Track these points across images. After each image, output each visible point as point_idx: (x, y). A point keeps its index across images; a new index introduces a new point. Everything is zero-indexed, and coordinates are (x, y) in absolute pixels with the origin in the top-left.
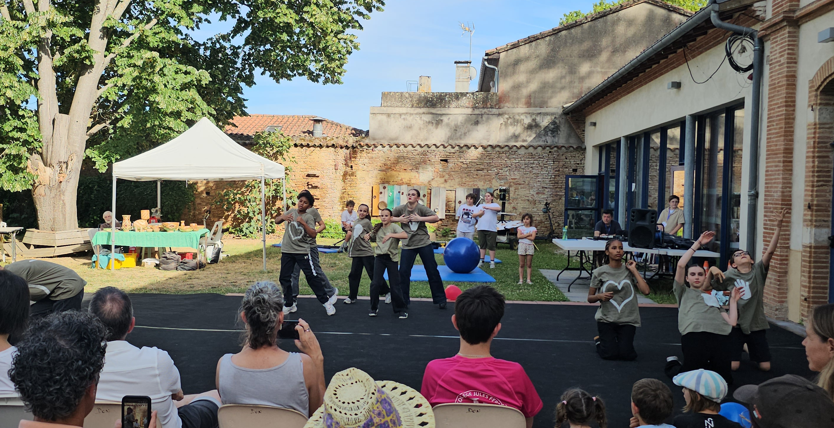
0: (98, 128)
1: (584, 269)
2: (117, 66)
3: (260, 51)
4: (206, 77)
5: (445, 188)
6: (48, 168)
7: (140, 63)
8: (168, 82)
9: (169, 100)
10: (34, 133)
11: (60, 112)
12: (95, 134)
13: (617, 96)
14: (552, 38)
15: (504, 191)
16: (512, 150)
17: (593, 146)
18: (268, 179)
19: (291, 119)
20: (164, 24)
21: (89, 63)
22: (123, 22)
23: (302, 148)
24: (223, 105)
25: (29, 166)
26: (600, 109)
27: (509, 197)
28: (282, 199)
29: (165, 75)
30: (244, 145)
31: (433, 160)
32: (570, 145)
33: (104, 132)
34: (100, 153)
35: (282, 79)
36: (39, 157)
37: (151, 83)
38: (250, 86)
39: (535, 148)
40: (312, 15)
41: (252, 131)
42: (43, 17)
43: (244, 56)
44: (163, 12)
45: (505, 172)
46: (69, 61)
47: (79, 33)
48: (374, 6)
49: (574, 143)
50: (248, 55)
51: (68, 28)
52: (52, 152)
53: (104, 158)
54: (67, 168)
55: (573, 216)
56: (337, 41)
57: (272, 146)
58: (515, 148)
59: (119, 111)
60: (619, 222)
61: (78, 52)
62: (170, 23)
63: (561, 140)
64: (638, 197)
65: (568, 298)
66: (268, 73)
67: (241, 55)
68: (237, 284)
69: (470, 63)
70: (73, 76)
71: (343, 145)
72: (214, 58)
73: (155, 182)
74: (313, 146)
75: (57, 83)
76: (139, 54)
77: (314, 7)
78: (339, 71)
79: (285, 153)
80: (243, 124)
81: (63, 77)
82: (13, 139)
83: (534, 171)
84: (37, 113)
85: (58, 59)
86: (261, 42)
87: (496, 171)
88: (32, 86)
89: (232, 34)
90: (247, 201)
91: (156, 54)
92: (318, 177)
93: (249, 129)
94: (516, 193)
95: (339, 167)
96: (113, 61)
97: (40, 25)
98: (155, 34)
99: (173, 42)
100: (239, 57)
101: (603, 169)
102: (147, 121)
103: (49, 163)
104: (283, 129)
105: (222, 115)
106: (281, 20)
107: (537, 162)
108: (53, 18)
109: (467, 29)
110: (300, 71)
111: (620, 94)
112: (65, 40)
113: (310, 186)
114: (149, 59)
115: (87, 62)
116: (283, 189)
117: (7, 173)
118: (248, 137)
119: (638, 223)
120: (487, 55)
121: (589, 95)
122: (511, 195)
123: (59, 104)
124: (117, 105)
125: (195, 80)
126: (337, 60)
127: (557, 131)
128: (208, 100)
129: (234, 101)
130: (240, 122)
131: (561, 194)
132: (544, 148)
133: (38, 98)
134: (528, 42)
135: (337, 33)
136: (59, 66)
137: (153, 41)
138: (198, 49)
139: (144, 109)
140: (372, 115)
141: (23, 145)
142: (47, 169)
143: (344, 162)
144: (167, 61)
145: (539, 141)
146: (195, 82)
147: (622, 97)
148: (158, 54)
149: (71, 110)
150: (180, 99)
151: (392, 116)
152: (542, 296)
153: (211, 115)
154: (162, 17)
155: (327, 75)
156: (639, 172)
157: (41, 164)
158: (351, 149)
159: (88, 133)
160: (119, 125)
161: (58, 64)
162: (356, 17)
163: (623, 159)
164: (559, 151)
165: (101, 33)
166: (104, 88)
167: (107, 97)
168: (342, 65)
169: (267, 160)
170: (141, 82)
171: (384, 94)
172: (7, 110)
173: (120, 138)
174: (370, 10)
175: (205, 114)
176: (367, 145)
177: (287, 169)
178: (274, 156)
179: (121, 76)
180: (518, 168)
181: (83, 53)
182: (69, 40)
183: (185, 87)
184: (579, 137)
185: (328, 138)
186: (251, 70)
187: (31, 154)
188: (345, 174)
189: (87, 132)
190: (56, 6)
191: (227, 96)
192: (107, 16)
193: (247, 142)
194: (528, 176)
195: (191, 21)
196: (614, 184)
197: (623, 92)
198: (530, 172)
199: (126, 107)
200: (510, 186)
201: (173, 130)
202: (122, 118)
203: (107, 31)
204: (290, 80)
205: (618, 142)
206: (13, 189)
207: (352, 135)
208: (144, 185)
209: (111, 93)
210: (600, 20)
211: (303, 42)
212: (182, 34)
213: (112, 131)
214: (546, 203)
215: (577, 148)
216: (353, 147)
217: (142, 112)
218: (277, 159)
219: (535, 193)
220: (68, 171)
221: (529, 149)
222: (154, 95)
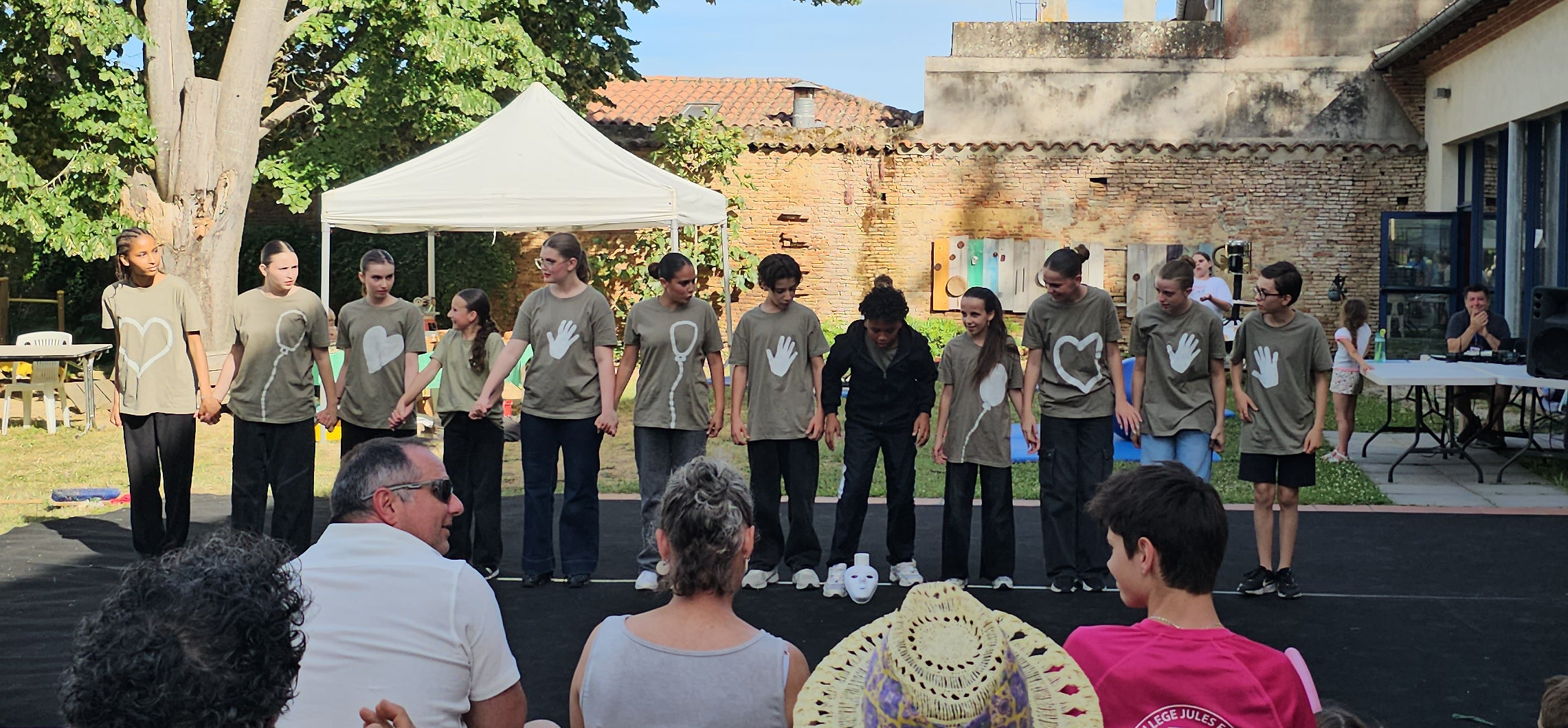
0: (286, 111)
1: (1426, 430)
5: (1101, 244)
6: (171, 204)
8: (452, 2)
9: (453, 44)
10: (136, 123)
11: (196, 75)
12: (283, 124)
13: (1498, 26)
15: (1240, 249)
16: (1256, 155)
17: (1445, 145)
18: (688, 226)
19: (742, 86)
23: (767, 153)
24: (582, 56)
25: (126, 201)
26: (1459, 58)
27: (1250, 264)
28: (721, 273)
30: (633, 148)
31: (1072, 180)
32: (1392, 142)
33: (302, 120)
34: (292, 169)
36: (148, 179)
37: (409, 4)
38: (645, 10)
39: (1310, 149)
41: (651, 116)
45: (1241, 206)
49: (1398, 136)
52: (179, 166)
53: (301, 180)
54: (214, 204)
55: (1400, 306)
57: (697, 150)
58: (1263, 150)
59: (336, 69)
60: (1506, 317)
63: (1370, 131)
64: (1550, 262)
65: (1389, 496)
68: (614, 472)
71: (863, 147)
73: (422, 236)
74: (793, 150)
75: (192, 5)
79: (728, 164)
80: (629, 100)
82: (85, 136)
83: (1309, 204)
84: (143, 74)
87: (1220, 203)
88: (131, 12)
90: (640, 279)
92: (805, 220)
93: (643, 110)
94: (1268, 255)
95: (854, 198)
101: (1468, 197)
102: (400, 94)
103: (171, 193)
104: (722, 110)
105: (580, 77)
107: (1314, 182)
111: (1504, 22)
113: (787, 243)
116: (723, 251)
117: (74, 218)
118: (641, 129)
119: (1549, 320)
121: (1434, 27)
122: (1255, 259)
123: (197, 55)
124: (333, 55)
127: (1361, 111)
128: (547, 44)
129: (606, 47)
130: (622, 94)
131: (1370, 255)
132: (1330, 150)
133: (145, 40)
139: (395, 66)
140: (930, 77)
141: (110, 151)
142: (169, 207)
143: (867, 187)
145: (1320, 133)
146: (516, 1)
147: (1509, 29)
149: (223, 69)
150: (481, 41)
151: (977, 77)
152: (1328, 493)
153: (553, 77)
156: (1550, 202)
157: (153, 195)
158: (882, 156)
159: (264, 122)
160: (335, 100)
163: (1514, 174)
164: (1366, 155)
166: (301, 18)
167: (308, 38)
169: (687, 181)
170: (387, 2)
171: (959, 26)
172: (71, 69)
173: (339, 132)
175: (538, 75)
176: (919, 145)
177: (732, 203)
178: (705, 174)
180: (1271, 195)
183: (491, 12)
184: (1411, 123)
185: (829, 131)
187: (131, 173)
188: (869, 215)
189: (262, 119)
191: (591, 34)
193: (638, 140)
194: (1294, 214)
196: (1494, 231)
197: (1513, 17)
198: (1300, 205)
199: (353, 60)
200: (1253, 239)
201: (462, 113)
202: (344, 84)
205: (1501, 133)
206: (89, 255)
207: (883, 124)
208: (399, 245)
209: (318, 29)
213: (320, 117)
214: (1338, 277)
215: (1408, 148)
216: (887, 152)
217: (390, 72)
218: (708, 179)
219: (1311, 254)
220: (218, 210)
221: (1297, 151)
222: (416, 32)
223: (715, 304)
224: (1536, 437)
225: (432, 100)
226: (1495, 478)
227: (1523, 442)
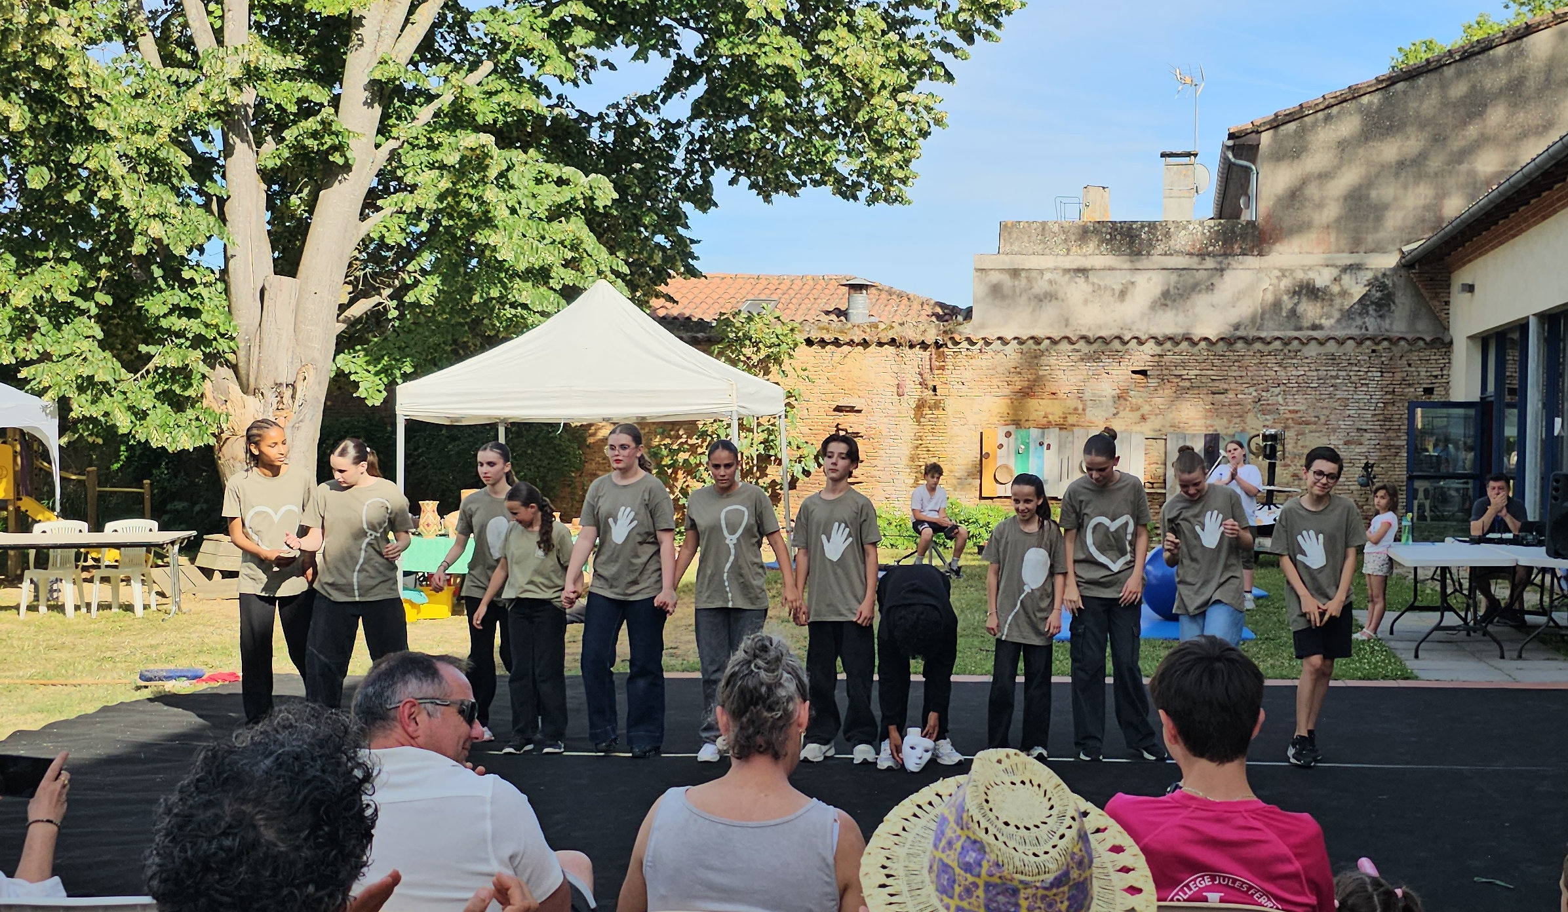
0: (362, 307)
1: (1450, 608)
2: (405, 167)
3: (725, 131)
4: (605, 192)
5: (1142, 433)
6: (252, 397)
7: (452, 159)
8: (520, 203)
9: (521, 243)
10: (218, 319)
11: (276, 273)
12: (358, 320)
13: (1518, 224)
14: (1376, 99)
15: (1273, 437)
16: (1289, 347)
17: (1469, 337)
18: (748, 417)
19: (799, 283)
20: (510, 72)
21: (341, 161)
22: (417, 69)
23: (823, 347)
24: (645, 254)
25: (208, 394)
26: (1481, 254)
27: (1284, 451)
28: (779, 462)
29: (512, 187)
30: (694, 342)
31: (1114, 372)
32: (1419, 335)
33: (377, 316)
34: (368, 363)
35: (777, 192)
36: (230, 373)
37: (480, 205)
38: (705, 211)
39: (1341, 342)
40: (838, 49)
41: (712, 311)
42: (236, 57)
43: (691, 142)
44: (506, 45)
45: (1275, 397)
46: (296, 156)
47: (317, 94)
48: (979, 31)
49: (1425, 329)
50: (698, 141)
51: (292, 84)
52: (259, 361)
53: (377, 374)
54: (293, 397)
55: (1426, 491)
56: (896, 107)
57: (756, 344)
58: (1296, 343)
59: (410, 268)
60: (1527, 503)
61: (314, 135)
62: (521, 70)
63: (1397, 324)
65: (1415, 672)
66: (744, 181)
67: (683, 143)
68: (678, 652)
69: (1195, 155)
70: (306, 191)
71: (915, 341)
72: (623, 148)
73: (493, 426)
74: (847, 344)
75: (270, 206)
76: (452, 139)
77: (842, 31)
78: (901, 174)
79: (785, 358)
80: (690, 296)
81: (285, 194)
82: (169, 331)
83: (1339, 394)
84: (224, 272)
85: (272, 153)
86: (729, 110)
87: (1255, 394)
88: (212, 213)
89: (662, 94)
91: (488, 139)
92: (859, 411)
93: (704, 306)
94: (1300, 443)
95: (906, 390)
96: (394, 155)
97: (227, 77)
98: (491, 94)
99: (530, 112)
100: (678, 146)
101: (1491, 388)
102: (471, 291)
103: (252, 386)
104: (780, 306)
105: (644, 274)
106: (767, 61)
107: (1344, 373)
108: (258, 59)
109: (1188, 80)
110: (818, 177)
111: (1525, 220)
112: (285, 110)
114: (472, 149)
115: (337, 158)
116: (781, 441)
117: (158, 411)
118: (702, 325)
119: (1566, 504)
120: (1231, 136)
121: (1458, 225)
122: (1289, 447)
123: (276, 254)
124: (406, 254)
125: (579, 197)
126: (896, 149)
127: (1389, 306)
128: (612, 243)
129: (668, 245)
130: (684, 291)
131: (1398, 443)
132: (1360, 342)
133: (225, 240)
134: (1321, 107)
135: (895, 92)
136: (273, 169)
137: (485, 112)
138: (588, 129)
139: (466, 264)
140: (978, 274)
141: (194, 346)
142: (250, 399)
143: (918, 379)
144: (516, 155)
145: (1349, 327)
146: (581, 202)
147: (1529, 227)
148: (493, 138)
149: (301, 267)
150: (548, 240)
151: (1023, 274)
152: (1356, 669)
153: (617, 274)
154: (503, 58)
155: (877, 185)
157: (235, 388)
158: (932, 350)
159: (341, 318)
160: (409, 298)
161: (270, 164)
162: (938, 54)
163: (1535, 366)
164: (1394, 348)
165: (367, 94)
166: (375, 218)
167: (382, 237)
168: (907, 162)
169: (746, 374)
170: (458, 203)
171: (1006, 225)
172: (154, 267)
173: (413, 327)
174: (970, 40)
175: (603, 272)
176: (968, 339)
177: (790, 395)
178: (763, 367)
179: (413, 188)
180: (1303, 386)
181: (326, 138)
182: (294, 109)
183: (558, 213)
184: (1437, 318)
185: (882, 326)
186: (707, 174)
187: (213, 367)
188: (921, 406)
189: (339, 315)
190: (265, 33)
191: (654, 234)
192: (379, 55)
193: (700, 335)
194: (1325, 404)
195: (569, 65)
196: (1515, 420)
197: (1534, 215)
198: (1331, 396)
199: (426, 259)
200: (1286, 428)
201: (530, 309)
202: (417, 282)
203: (381, 90)
204: (795, 194)
205: (1522, 326)
206: (174, 446)
207: (934, 319)
208: (470, 435)
209: (392, 229)
210: (1480, 57)
211: (821, 112)
212: (549, 96)
213: (395, 313)
214: (1367, 464)
215: (1433, 341)
216: (938, 346)
217: (462, 270)
218: (767, 372)
219: (1341, 442)
220: (297, 403)
221: (1328, 344)
222: (487, 232)
223: (774, 491)
224: (1555, 615)
225: (502, 296)
226: (1515, 654)
227: (1542, 620)
